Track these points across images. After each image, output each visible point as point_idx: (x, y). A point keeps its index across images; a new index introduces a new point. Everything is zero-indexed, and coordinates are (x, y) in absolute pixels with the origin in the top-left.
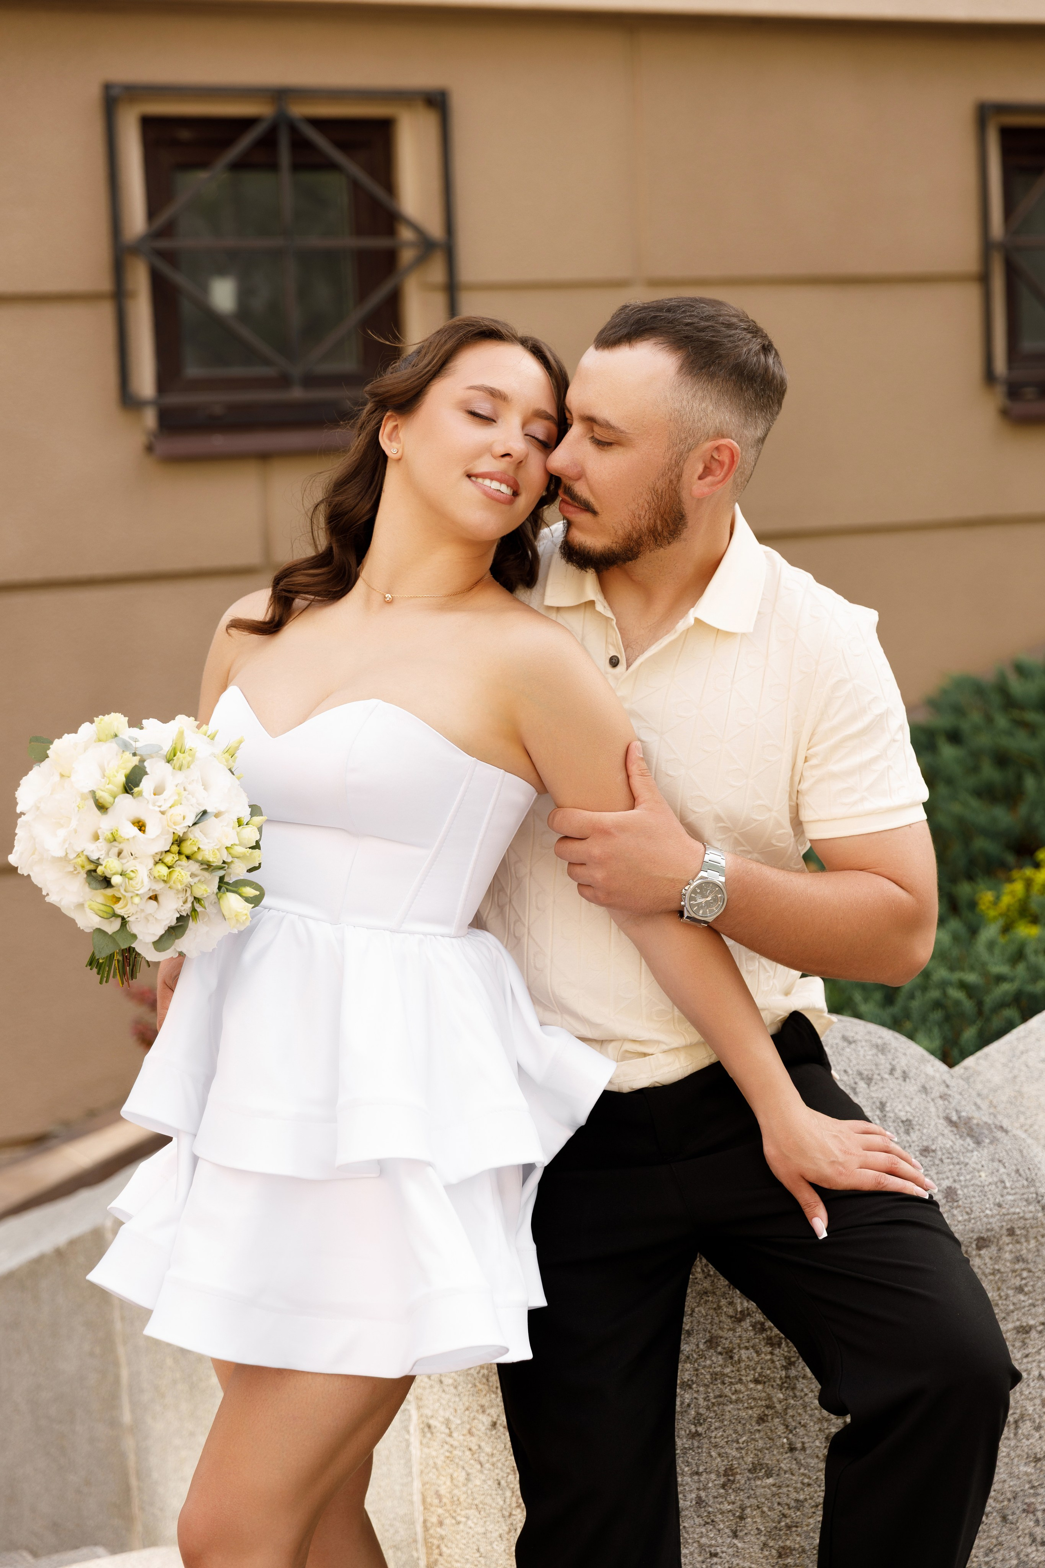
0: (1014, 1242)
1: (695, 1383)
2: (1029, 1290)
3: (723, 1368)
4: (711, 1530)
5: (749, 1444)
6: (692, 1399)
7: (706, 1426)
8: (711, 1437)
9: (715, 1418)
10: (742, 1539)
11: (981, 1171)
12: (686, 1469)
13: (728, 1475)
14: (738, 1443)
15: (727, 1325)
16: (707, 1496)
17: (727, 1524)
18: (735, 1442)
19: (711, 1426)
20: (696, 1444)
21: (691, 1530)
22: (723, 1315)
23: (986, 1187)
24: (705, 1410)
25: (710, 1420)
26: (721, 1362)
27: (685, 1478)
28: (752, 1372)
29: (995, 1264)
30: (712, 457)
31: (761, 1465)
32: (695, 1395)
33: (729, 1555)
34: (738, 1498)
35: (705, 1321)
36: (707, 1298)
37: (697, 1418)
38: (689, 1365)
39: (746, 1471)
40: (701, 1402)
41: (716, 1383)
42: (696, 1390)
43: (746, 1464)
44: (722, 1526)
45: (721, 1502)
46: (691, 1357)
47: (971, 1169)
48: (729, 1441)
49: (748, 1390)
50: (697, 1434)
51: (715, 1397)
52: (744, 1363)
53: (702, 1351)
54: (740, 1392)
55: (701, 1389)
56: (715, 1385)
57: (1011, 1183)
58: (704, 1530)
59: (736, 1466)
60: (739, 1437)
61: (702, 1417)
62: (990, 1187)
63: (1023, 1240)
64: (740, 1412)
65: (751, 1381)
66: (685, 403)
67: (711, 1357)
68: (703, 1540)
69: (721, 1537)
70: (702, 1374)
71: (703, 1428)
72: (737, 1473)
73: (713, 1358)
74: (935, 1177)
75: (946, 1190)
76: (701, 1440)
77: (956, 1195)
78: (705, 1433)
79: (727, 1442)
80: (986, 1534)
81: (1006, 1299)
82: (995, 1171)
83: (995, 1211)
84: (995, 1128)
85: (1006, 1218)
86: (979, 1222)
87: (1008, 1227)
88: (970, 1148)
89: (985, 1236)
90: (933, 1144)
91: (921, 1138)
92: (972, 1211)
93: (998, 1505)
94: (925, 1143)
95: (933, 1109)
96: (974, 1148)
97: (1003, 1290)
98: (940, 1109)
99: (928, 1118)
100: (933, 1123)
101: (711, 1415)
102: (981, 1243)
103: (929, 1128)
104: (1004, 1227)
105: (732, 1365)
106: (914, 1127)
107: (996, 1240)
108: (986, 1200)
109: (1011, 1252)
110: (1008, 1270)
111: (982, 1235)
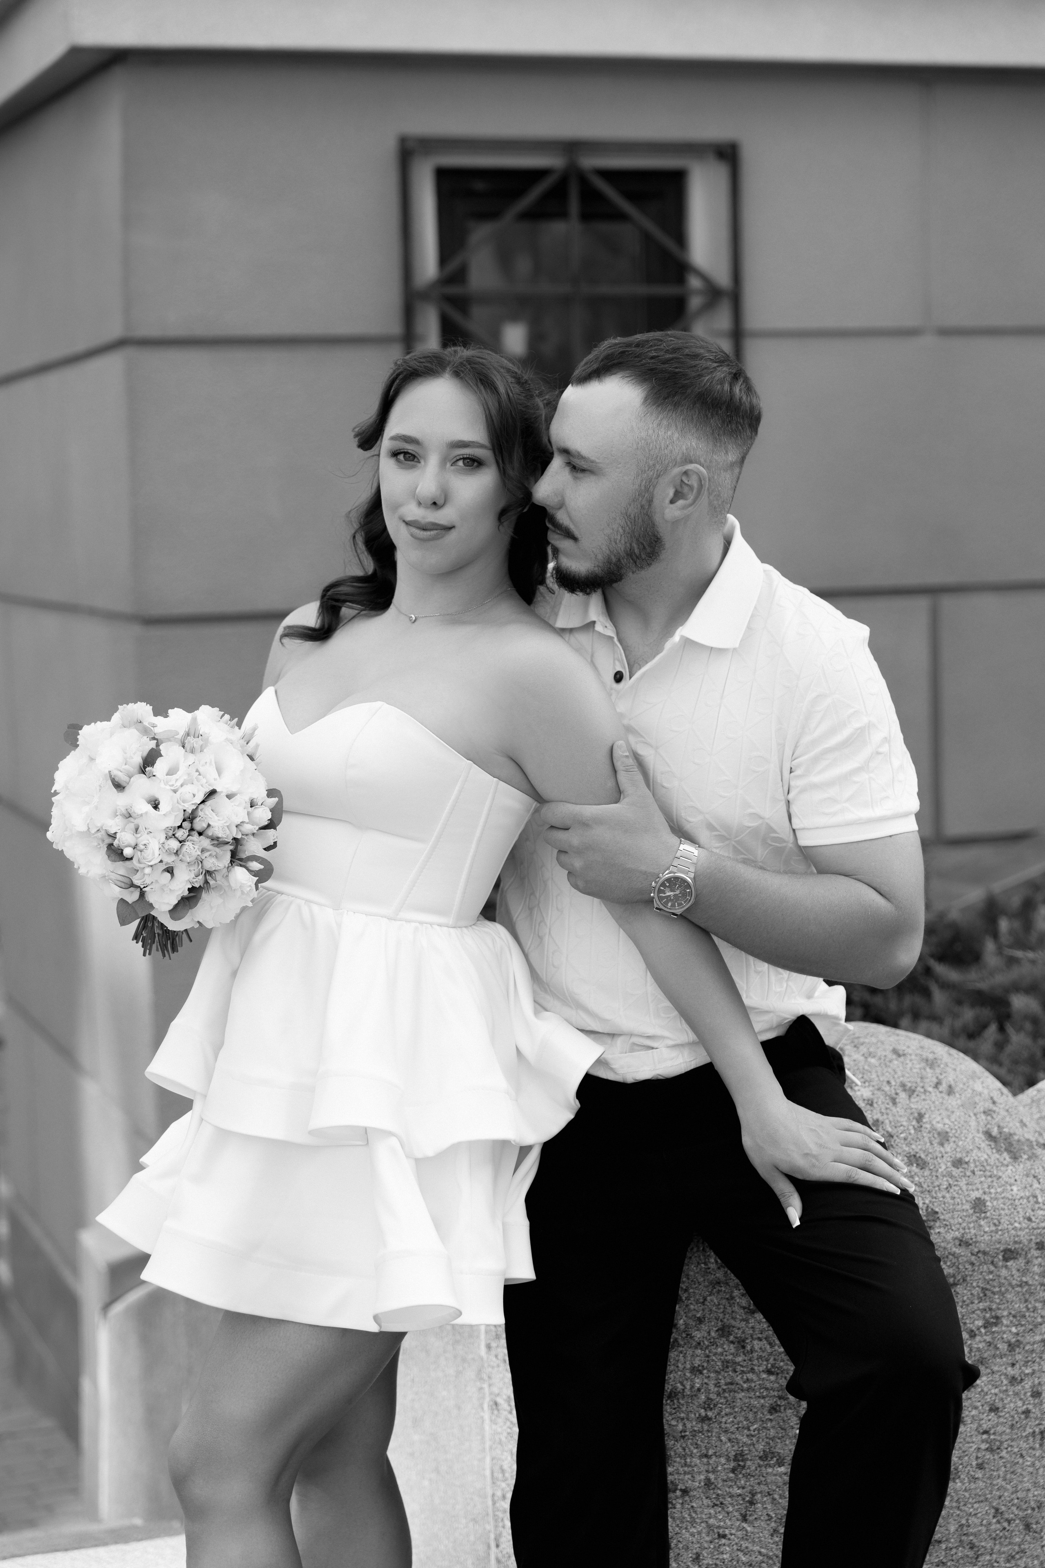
1: (707, 1368)
3: (734, 1357)
4: (719, 1512)
5: (761, 1432)
6: (702, 1384)
7: (716, 1411)
8: (721, 1422)
9: (725, 1404)
10: (751, 1523)
11: (1014, 1185)
12: (695, 1451)
13: (739, 1461)
14: (749, 1430)
15: (740, 1316)
16: (716, 1479)
17: (736, 1507)
18: (745, 1429)
19: (722, 1412)
20: (706, 1428)
21: (699, 1510)
22: (736, 1305)
23: (1017, 1201)
24: (716, 1395)
25: (721, 1406)
26: (733, 1351)
27: (694, 1459)
28: (765, 1363)
29: (1023, 1276)
30: (682, 481)
31: (773, 1453)
32: (706, 1381)
33: (738, 1538)
34: (748, 1484)
35: (717, 1310)
36: (720, 1288)
37: (707, 1403)
38: (699, 1351)
39: (757, 1458)
40: (712, 1387)
41: (728, 1370)
42: (707, 1375)
43: (757, 1451)
44: (731, 1509)
45: (731, 1486)
46: (702, 1344)
47: (1003, 1182)
48: (740, 1427)
49: (760, 1379)
50: (706, 1419)
51: (726, 1384)
52: (756, 1354)
53: (714, 1338)
54: (752, 1380)
55: (712, 1375)
56: (726, 1372)
58: (712, 1511)
59: (746, 1452)
60: (750, 1424)
61: (713, 1402)
62: (1021, 1200)
64: (752, 1400)
65: (763, 1371)
66: (651, 432)
67: (723, 1344)
68: (712, 1521)
69: (730, 1519)
70: (713, 1360)
71: (714, 1413)
72: (747, 1459)
73: (725, 1346)
74: (964, 1188)
75: (974, 1201)
76: (710, 1424)
77: (985, 1206)
78: (715, 1418)
79: (737, 1428)
80: (1008, 1540)
81: (1033, 1312)
82: (1028, 1186)
83: (1024, 1225)
84: (1037, 1145)
85: (1035, 1232)
86: (1006, 1234)
87: (1038, 1240)
88: (1005, 1162)
89: (1013, 1248)
90: (967, 1156)
91: (955, 1149)
92: (1000, 1223)
93: (1020, 1513)
94: (959, 1156)
95: (973, 1123)
96: (1010, 1163)
97: (1031, 1302)
98: (982, 1124)
99: (966, 1131)
100: (970, 1136)
101: (722, 1400)
102: (1008, 1255)
103: (965, 1141)
104: (1034, 1241)
105: (744, 1354)
106: (950, 1139)
107: (1024, 1253)
108: (1015, 1213)
109: (1040, 1265)
110: (1037, 1283)
111: (1009, 1247)
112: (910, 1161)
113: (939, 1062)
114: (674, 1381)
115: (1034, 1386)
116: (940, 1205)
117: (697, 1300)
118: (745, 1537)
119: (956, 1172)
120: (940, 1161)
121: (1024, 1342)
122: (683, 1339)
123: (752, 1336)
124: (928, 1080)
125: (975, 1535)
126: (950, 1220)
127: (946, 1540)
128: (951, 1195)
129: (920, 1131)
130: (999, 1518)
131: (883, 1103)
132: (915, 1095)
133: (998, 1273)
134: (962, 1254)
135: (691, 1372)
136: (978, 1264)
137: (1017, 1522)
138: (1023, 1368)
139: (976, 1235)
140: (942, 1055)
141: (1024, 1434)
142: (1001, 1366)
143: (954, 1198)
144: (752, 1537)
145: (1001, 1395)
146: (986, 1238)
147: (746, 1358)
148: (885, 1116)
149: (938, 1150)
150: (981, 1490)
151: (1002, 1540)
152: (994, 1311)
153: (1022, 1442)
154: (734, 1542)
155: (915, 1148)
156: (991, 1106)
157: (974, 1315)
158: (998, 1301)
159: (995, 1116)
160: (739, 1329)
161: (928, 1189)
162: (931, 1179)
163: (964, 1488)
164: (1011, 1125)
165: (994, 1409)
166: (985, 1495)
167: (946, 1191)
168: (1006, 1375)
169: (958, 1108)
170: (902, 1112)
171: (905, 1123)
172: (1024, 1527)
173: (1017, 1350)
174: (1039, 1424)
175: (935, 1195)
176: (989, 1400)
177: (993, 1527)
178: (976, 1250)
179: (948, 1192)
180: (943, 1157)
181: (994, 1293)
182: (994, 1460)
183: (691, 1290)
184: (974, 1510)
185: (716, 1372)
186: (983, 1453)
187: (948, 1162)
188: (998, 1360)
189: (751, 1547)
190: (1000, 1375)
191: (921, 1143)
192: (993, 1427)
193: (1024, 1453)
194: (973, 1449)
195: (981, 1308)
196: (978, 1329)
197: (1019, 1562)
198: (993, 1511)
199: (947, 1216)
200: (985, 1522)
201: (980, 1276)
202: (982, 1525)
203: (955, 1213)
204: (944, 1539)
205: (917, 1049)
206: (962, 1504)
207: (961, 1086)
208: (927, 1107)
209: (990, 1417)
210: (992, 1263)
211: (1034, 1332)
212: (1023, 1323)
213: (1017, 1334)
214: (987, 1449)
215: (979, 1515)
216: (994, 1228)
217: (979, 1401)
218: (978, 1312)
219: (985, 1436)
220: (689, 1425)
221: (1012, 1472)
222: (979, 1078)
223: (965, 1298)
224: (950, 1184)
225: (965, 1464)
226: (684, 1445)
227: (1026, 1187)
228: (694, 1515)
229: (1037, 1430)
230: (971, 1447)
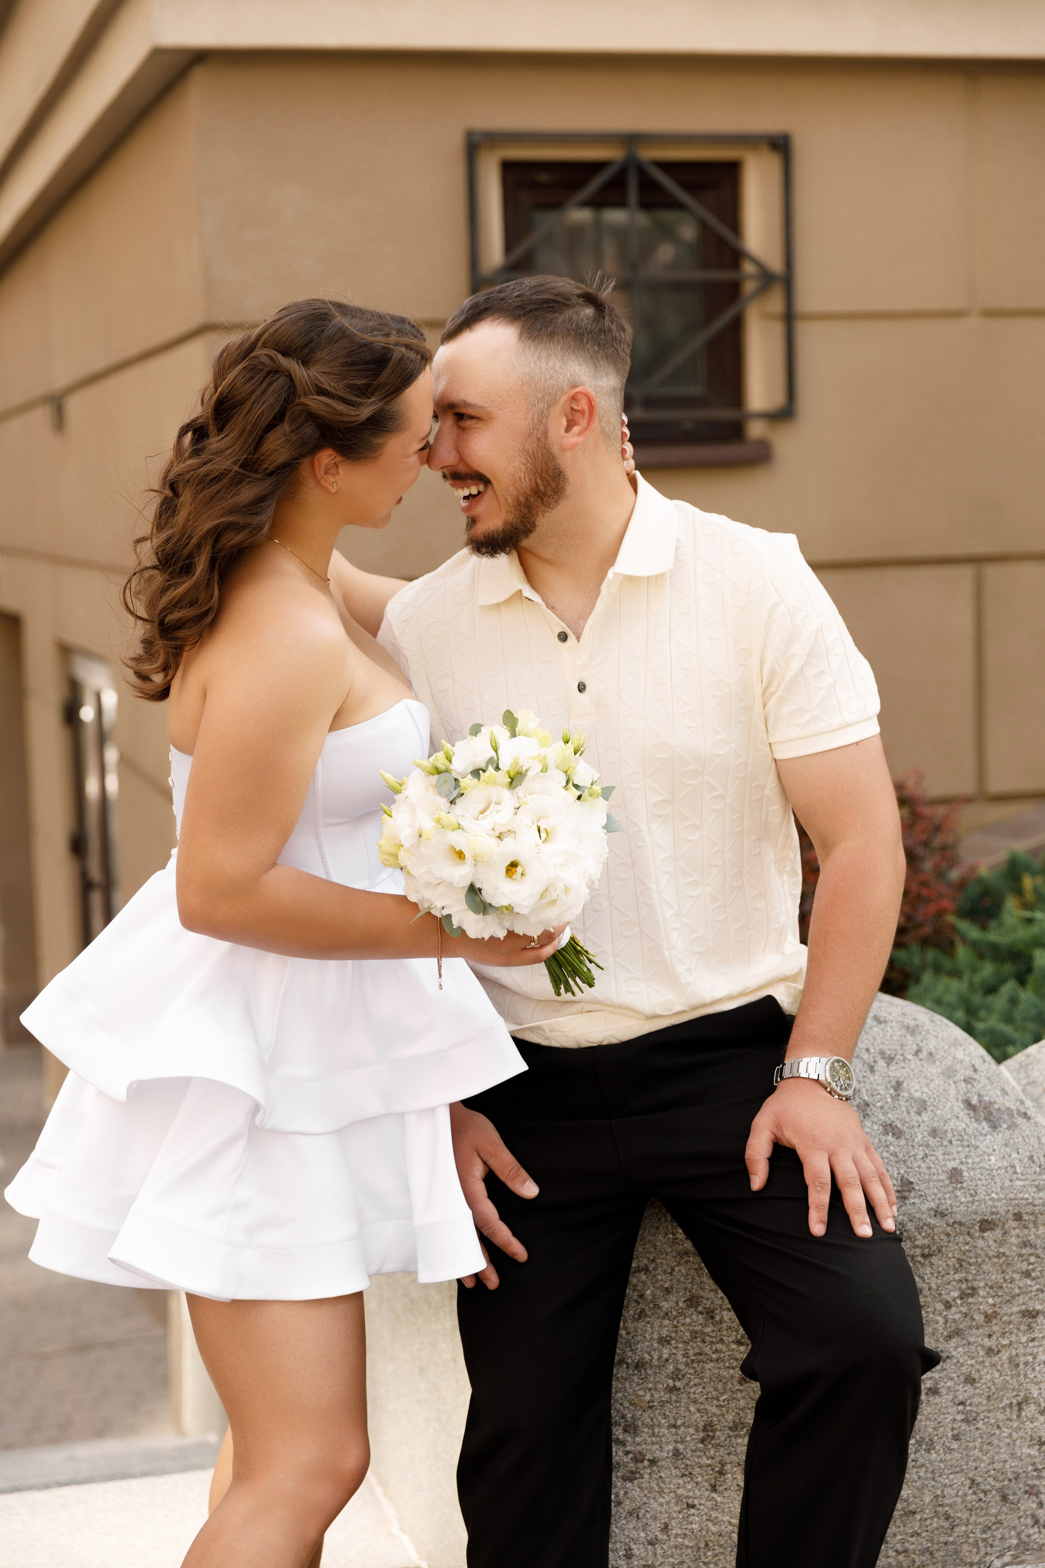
0: (1021, 1227)
1: (675, 1339)
2: (1037, 1276)
3: (703, 1327)
4: (688, 1482)
5: (730, 1402)
6: (670, 1354)
7: (685, 1381)
8: (690, 1393)
9: (693, 1375)
10: (721, 1493)
11: (992, 1155)
12: (663, 1421)
13: (708, 1431)
14: (718, 1400)
16: (684, 1449)
17: (705, 1477)
18: (715, 1399)
19: (690, 1382)
20: (674, 1398)
21: (667, 1480)
23: (994, 1171)
24: (684, 1366)
25: (689, 1376)
26: (701, 1321)
27: (662, 1430)
28: (734, 1333)
29: (1000, 1247)
30: (572, 408)
31: (743, 1423)
32: (674, 1351)
33: (708, 1508)
34: (717, 1454)
35: (685, 1281)
36: (688, 1259)
37: (675, 1373)
38: (667, 1321)
39: (727, 1428)
40: (680, 1357)
42: (675, 1346)
43: (726, 1421)
44: (700, 1479)
45: (700, 1456)
46: (670, 1314)
47: (981, 1152)
49: (729, 1350)
50: (675, 1389)
51: (695, 1355)
52: (725, 1324)
53: (682, 1309)
54: (721, 1351)
55: (680, 1345)
56: (694, 1342)
57: (1022, 1168)
58: (681, 1481)
59: (716, 1423)
60: (719, 1395)
61: (681, 1373)
62: (999, 1171)
63: (1031, 1225)
64: (721, 1371)
65: (733, 1342)
67: (691, 1315)
68: (680, 1491)
69: (699, 1490)
70: (681, 1331)
71: (682, 1383)
72: (717, 1430)
73: (693, 1317)
74: (941, 1157)
75: (951, 1171)
76: (679, 1394)
77: (962, 1177)
78: (684, 1388)
79: (706, 1399)
80: (984, 1511)
81: (1011, 1283)
82: (1006, 1156)
83: (1001, 1195)
84: (1017, 1114)
85: (1013, 1203)
86: (983, 1205)
87: (1016, 1211)
88: (984, 1132)
89: (990, 1219)
90: (945, 1125)
91: (933, 1118)
92: (976, 1193)
93: (997, 1484)
94: (936, 1124)
95: (952, 1092)
96: (988, 1132)
97: (1008, 1273)
98: (961, 1092)
99: (945, 1100)
100: (949, 1105)
101: (690, 1371)
102: (985, 1225)
103: (943, 1110)
104: (1011, 1211)
105: (713, 1325)
106: (928, 1107)
107: (1001, 1224)
108: (993, 1184)
109: (1018, 1236)
110: (1014, 1254)
111: (986, 1218)
112: (886, 1130)
113: (921, 1029)
114: (641, 1351)
115: (1012, 1357)
116: (915, 1175)
117: (665, 1271)
118: (715, 1508)
119: (932, 1142)
120: (917, 1131)
121: (1002, 1313)
122: (650, 1309)
123: (721, 1306)
124: (908, 1048)
125: (950, 1506)
126: (925, 1191)
127: (921, 1511)
128: (926, 1165)
129: (898, 1100)
130: (975, 1489)
131: (861, 1071)
132: (894, 1063)
133: (974, 1244)
134: (938, 1224)
135: (658, 1343)
136: (953, 1235)
137: (994, 1493)
138: (1000, 1339)
139: (952, 1206)
140: (924, 1022)
141: (1001, 1406)
142: (978, 1337)
143: (930, 1168)
144: (722, 1507)
145: (977, 1366)
146: (962, 1208)
147: (715, 1329)
148: (862, 1085)
149: (915, 1119)
150: (957, 1461)
151: (978, 1511)
152: (971, 1282)
153: (998, 1414)
154: (703, 1513)
155: (892, 1117)
156: (972, 1074)
157: (950, 1286)
158: (974, 1272)
159: (975, 1084)
160: (708, 1299)
161: (903, 1159)
162: (907, 1149)
163: (939, 1459)
164: (992, 1093)
165: (970, 1380)
166: (961, 1466)
167: (922, 1161)
168: (982, 1346)
169: (938, 1076)
170: (879, 1080)
171: (882, 1092)
172: (1000, 1498)
173: (994, 1321)
174: (1017, 1396)
175: (910, 1165)
176: (964, 1371)
177: (969, 1498)
178: (952, 1221)
179: (924, 1162)
180: (919, 1126)
181: (970, 1264)
182: (970, 1431)
183: (659, 1261)
184: (950, 1481)
185: (685, 1342)
186: (959, 1425)
187: (925, 1131)
188: (974, 1331)
189: (720, 1518)
190: (977, 1346)
191: (898, 1111)
192: (969, 1398)
193: (1001, 1424)
194: (949, 1420)
195: (957, 1278)
196: (954, 1300)
197: (995, 1533)
198: (969, 1482)
199: (922, 1186)
200: (960, 1493)
201: (956, 1247)
202: (957, 1496)
203: (931, 1183)
204: (919, 1510)
205: (899, 1016)
206: (937, 1474)
207: (942, 1053)
208: (905, 1075)
209: (966, 1388)
210: (968, 1233)
211: (1011, 1303)
212: (1000, 1294)
213: (994, 1305)
214: (963, 1420)
215: (955, 1486)
216: (970, 1199)
217: (955, 1372)
218: (954, 1283)
219: (961, 1407)
220: (657, 1396)
221: (989, 1444)
222: (961, 1045)
223: (940, 1269)
224: (926, 1154)
225: (940, 1435)
226: (652, 1415)
227: (1004, 1157)
228: (662, 1485)
229: (1014, 1402)
230: (947, 1418)
